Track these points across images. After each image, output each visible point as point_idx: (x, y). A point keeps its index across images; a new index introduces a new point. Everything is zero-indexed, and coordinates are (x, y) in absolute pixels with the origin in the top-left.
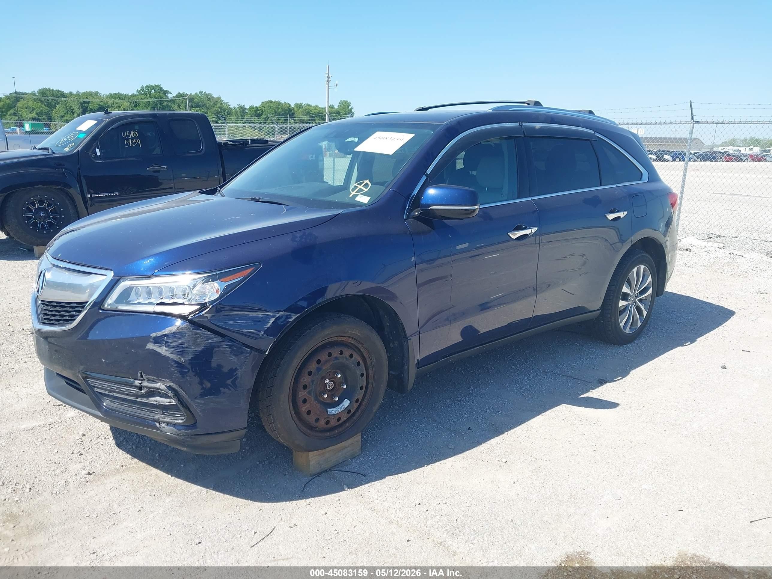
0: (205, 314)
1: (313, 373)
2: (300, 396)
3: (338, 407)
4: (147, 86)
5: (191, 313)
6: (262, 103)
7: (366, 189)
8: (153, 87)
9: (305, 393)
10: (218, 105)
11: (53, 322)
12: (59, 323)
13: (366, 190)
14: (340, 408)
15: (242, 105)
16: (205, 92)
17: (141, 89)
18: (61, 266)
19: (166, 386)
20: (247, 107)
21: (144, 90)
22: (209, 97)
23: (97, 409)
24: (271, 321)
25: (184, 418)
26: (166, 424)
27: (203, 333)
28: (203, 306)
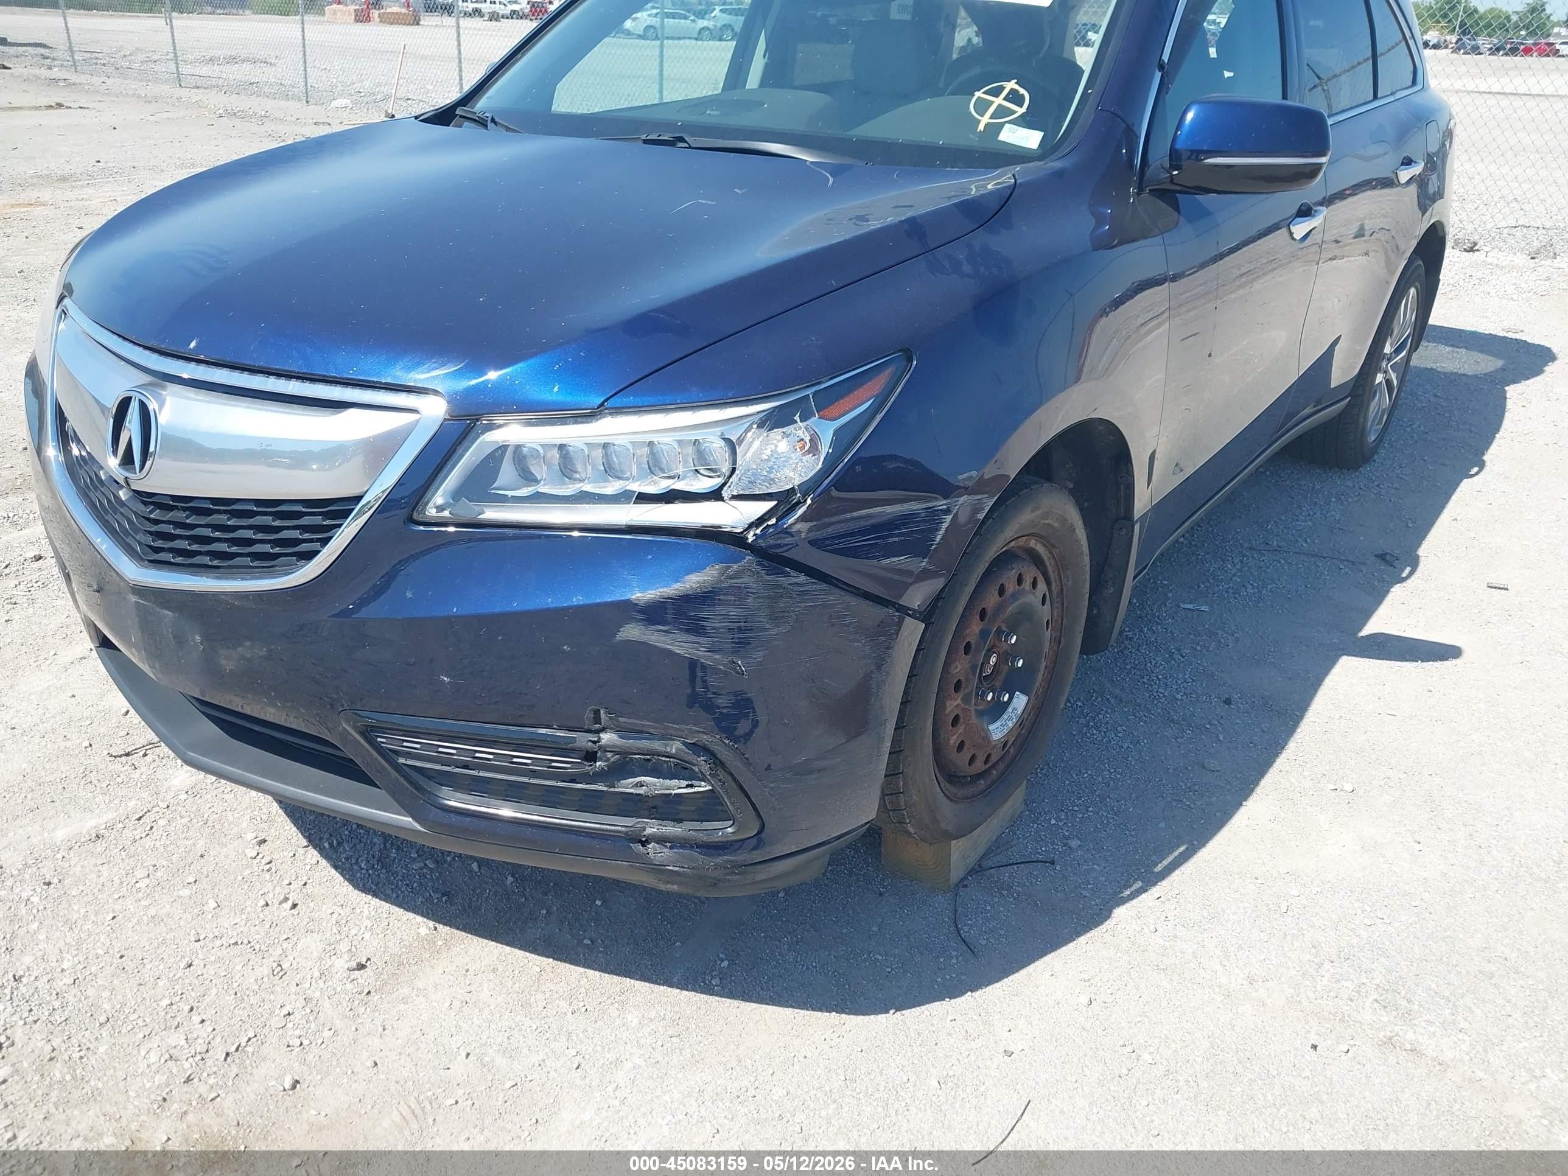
0: (795, 523)
1: (973, 646)
2: (949, 709)
3: (1005, 716)
5: (751, 526)
7: (1021, 107)
9: (959, 701)
11: (206, 560)
12: (230, 563)
13: (1021, 111)
14: (1010, 718)
18: (185, 376)
19: (684, 743)
23: (405, 813)
24: (945, 526)
25: (731, 822)
26: (668, 845)
27: (793, 580)
28: (785, 501)
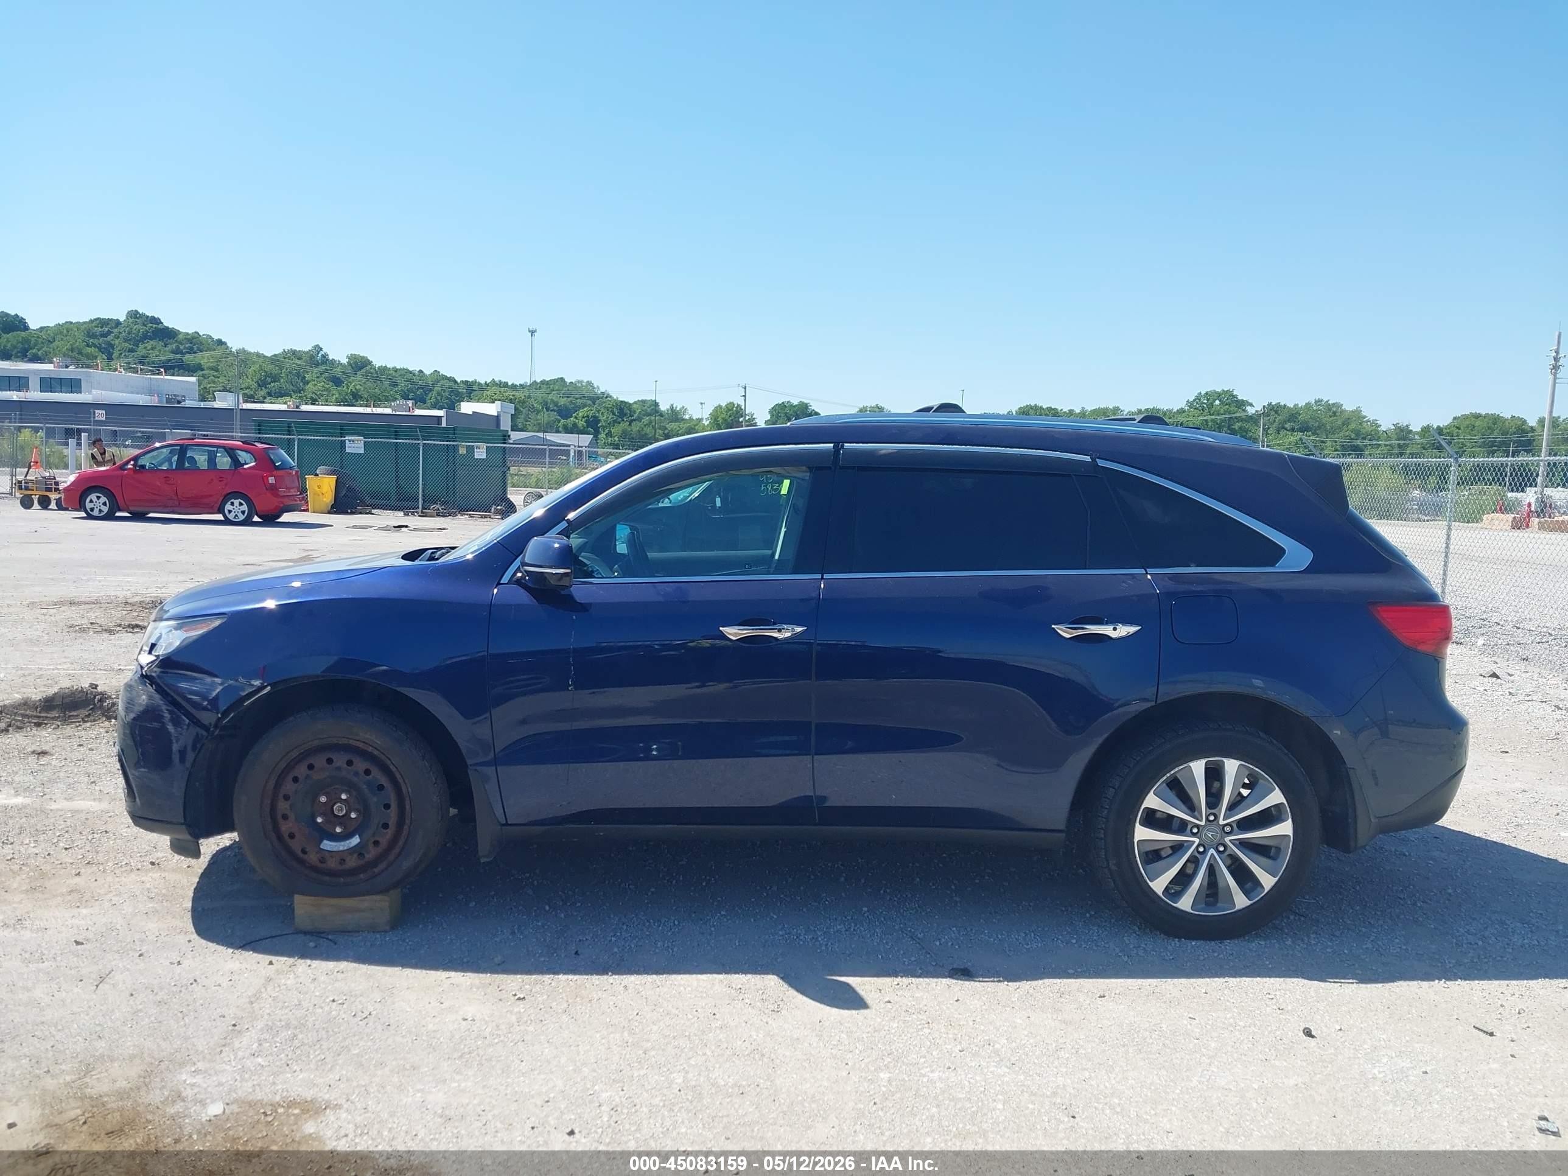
2: (280, 808)
3: (341, 843)
4: (1207, 393)
6: (1455, 418)
8: (1219, 396)
9: (288, 807)
10: (1353, 426)
14: (345, 846)
15: (1405, 425)
16: (1327, 402)
17: (1194, 400)
20: (1416, 427)
21: (1200, 400)
22: (1333, 410)
24: (218, 690)
